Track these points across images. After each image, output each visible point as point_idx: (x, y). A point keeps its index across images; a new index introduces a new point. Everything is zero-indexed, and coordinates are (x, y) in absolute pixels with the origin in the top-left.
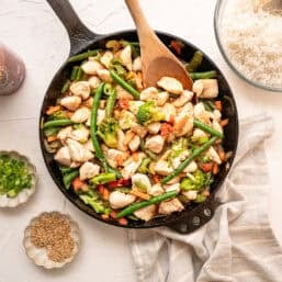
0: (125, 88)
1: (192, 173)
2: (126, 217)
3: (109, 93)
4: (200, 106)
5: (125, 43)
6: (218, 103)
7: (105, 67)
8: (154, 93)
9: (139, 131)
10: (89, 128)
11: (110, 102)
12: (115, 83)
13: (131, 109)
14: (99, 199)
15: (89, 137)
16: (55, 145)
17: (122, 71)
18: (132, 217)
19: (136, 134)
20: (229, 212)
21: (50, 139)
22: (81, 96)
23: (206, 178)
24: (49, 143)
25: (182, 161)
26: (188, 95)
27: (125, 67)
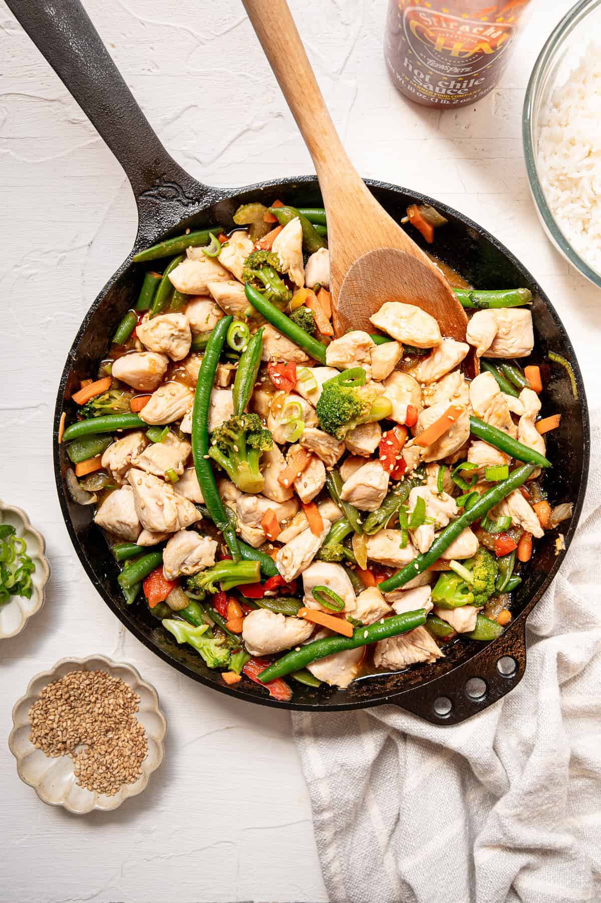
0: (284, 333)
1: (462, 562)
2: (287, 678)
3: (243, 347)
4: (486, 382)
5: (285, 211)
6: (533, 371)
7: (231, 276)
8: (364, 347)
9: (323, 449)
10: (187, 437)
11: (245, 369)
12: (257, 318)
13: (303, 388)
14: (215, 629)
15: (189, 462)
16: (98, 484)
17: (275, 287)
18: (302, 680)
19: (314, 455)
20: (562, 663)
21: (83, 469)
22: (166, 353)
23: (500, 572)
24: (82, 479)
25: (439, 530)
26: (454, 351)
27: (284, 277)
